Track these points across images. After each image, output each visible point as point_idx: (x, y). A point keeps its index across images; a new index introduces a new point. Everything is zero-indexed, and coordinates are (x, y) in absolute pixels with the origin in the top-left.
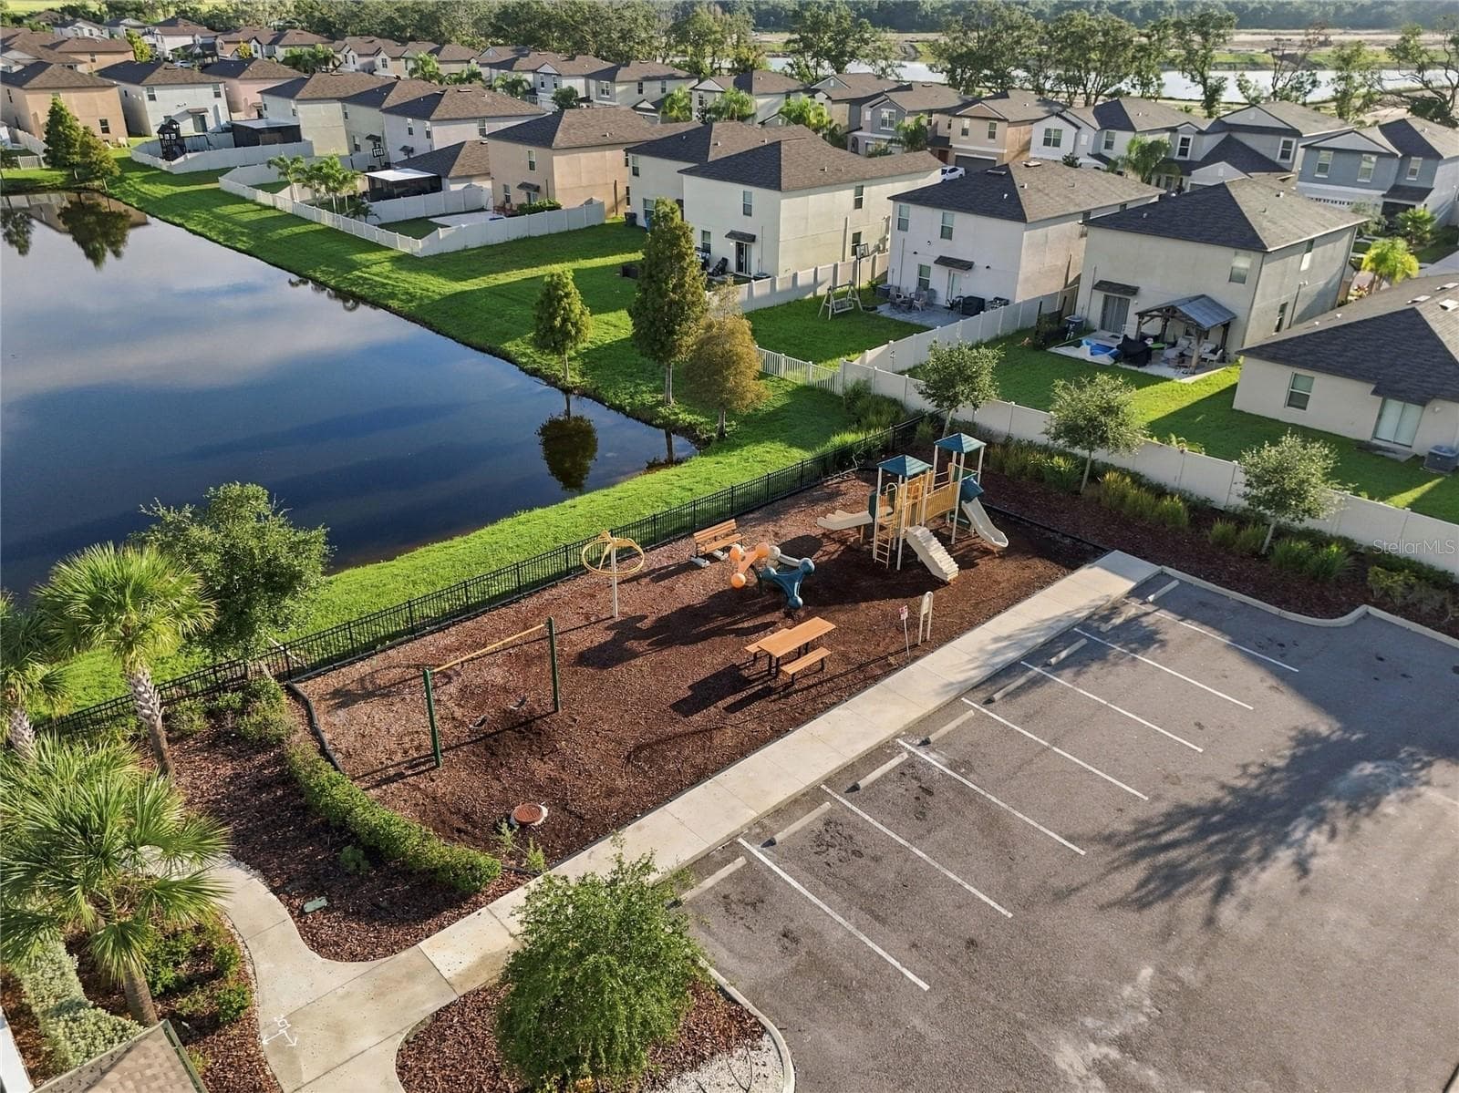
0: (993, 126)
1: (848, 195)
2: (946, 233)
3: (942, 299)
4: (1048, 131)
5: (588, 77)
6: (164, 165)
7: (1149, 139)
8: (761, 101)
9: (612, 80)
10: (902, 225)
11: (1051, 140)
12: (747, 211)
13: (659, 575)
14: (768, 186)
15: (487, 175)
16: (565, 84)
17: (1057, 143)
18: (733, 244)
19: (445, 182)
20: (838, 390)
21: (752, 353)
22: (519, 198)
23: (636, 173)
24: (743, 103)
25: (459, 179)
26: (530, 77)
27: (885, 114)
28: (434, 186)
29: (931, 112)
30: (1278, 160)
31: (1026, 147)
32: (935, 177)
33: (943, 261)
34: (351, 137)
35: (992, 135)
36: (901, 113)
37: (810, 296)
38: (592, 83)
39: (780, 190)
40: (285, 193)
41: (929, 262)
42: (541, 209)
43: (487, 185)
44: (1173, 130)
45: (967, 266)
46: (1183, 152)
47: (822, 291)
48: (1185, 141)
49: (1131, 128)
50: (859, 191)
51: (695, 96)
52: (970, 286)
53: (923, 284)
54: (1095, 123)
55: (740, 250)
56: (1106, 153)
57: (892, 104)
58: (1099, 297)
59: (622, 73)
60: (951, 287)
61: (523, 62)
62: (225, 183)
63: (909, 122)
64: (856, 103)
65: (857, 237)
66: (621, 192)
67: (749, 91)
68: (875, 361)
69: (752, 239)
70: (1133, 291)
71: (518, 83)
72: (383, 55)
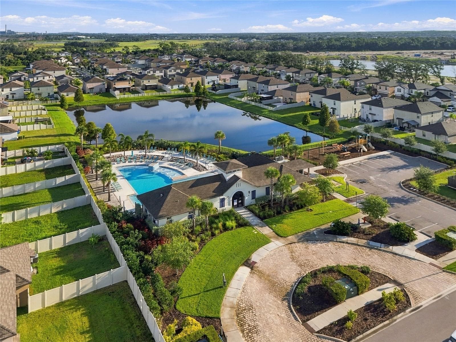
0: (386, 87)
1: (353, 102)
2: (370, 109)
3: (371, 120)
4: (398, 89)
5: (293, 73)
6: (214, 92)
7: (419, 91)
8: (334, 79)
9: (299, 74)
10: (363, 107)
11: (399, 91)
12: (335, 104)
13: (328, 149)
14: (338, 100)
15: (282, 96)
16: (288, 74)
17: (400, 91)
18: (332, 110)
19: (273, 97)
20: (352, 132)
21: (338, 126)
22: (289, 101)
23: (312, 96)
24: (330, 80)
25: (276, 97)
26: (279, 72)
27: (362, 83)
28: (271, 98)
29: (373, 84)
30: (449, 96)
31: (394, 92)
32: (370, 99)
33: (370, 114)
34: (248, 87)
35: (386, 89)
36: (366, 84)
37: (346, 119)
38: (294, 74)
39: (340, 101)
40: (243, 99)
41: (368, 114)
42: (294, 103)
43: (282, 98)
44: (425, 90)
45: (375, 115)
46: (428, 94)
47: (349, 118)
48: (428, 92)
49: (416, 89)
50: (355, 101)
51: (319, 78)
52: (375, 118)
53: (367, 118)
54: (408, 88)
55: (333, 111)
56: (411, 94)
57: (363, 82)
58: (398, 120)
59: (301, 72)
60: (372, 118)
61: (277, 69)
62: (229, 96)
63: (368, 85)
64: (356, 81)
65: (355, 109)
66: (308, 100)
67: (331, 77)
68: (358, 128)
69: (336, 109)
70: (403, 119)
71: (276, 73)
72: (243, 66)
